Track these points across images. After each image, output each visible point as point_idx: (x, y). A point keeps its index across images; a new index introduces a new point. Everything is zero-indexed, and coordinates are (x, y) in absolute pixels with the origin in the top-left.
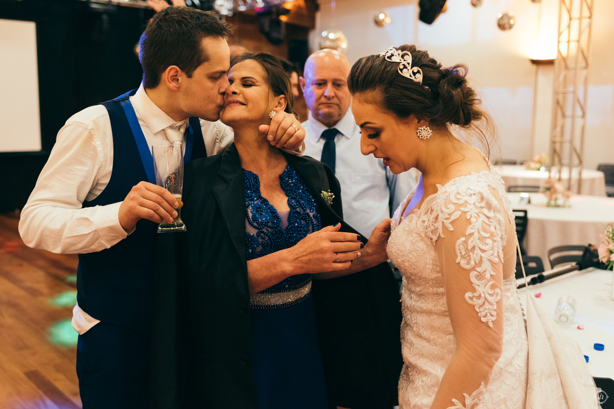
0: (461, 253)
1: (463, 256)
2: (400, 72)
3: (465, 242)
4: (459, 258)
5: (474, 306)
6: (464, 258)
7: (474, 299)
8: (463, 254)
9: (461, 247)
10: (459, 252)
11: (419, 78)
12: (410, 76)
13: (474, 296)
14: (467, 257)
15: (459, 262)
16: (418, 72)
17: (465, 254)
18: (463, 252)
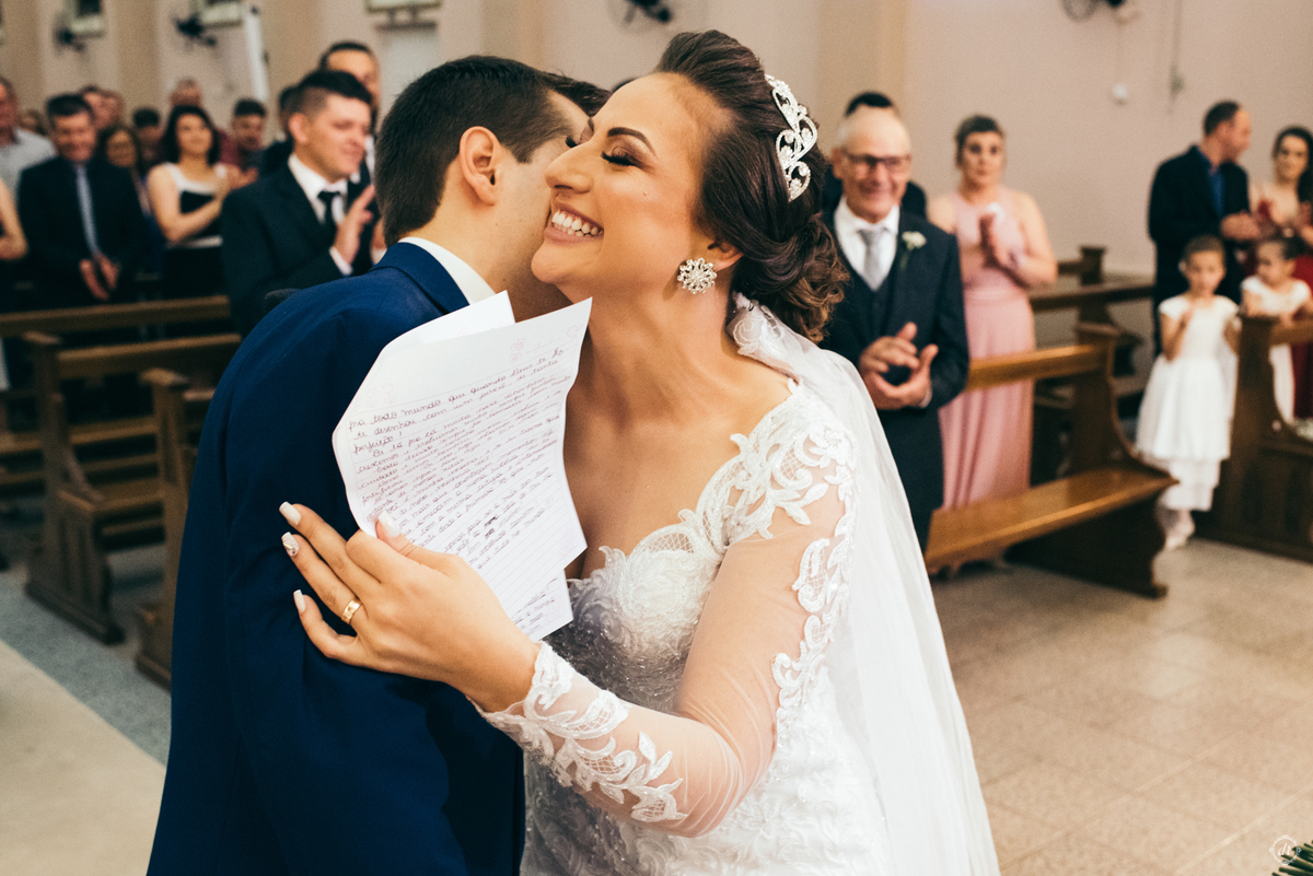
0: (810, 571)
1: (811, 579)
2: (779, 139)
3: (826, 553)
4: (801, 580)
5: (780, 688)
6: (812, 584)
7: (788, 674)
8: (812, 575)
9: (816, 557)
10: (807, 567)
11: (796, 190)
12: (787, 170)
13: (791, 668)
14: (817, 584)
15: (798, 591)
16: (803, 179)
17: (815, 577)
18: (815, 572)
